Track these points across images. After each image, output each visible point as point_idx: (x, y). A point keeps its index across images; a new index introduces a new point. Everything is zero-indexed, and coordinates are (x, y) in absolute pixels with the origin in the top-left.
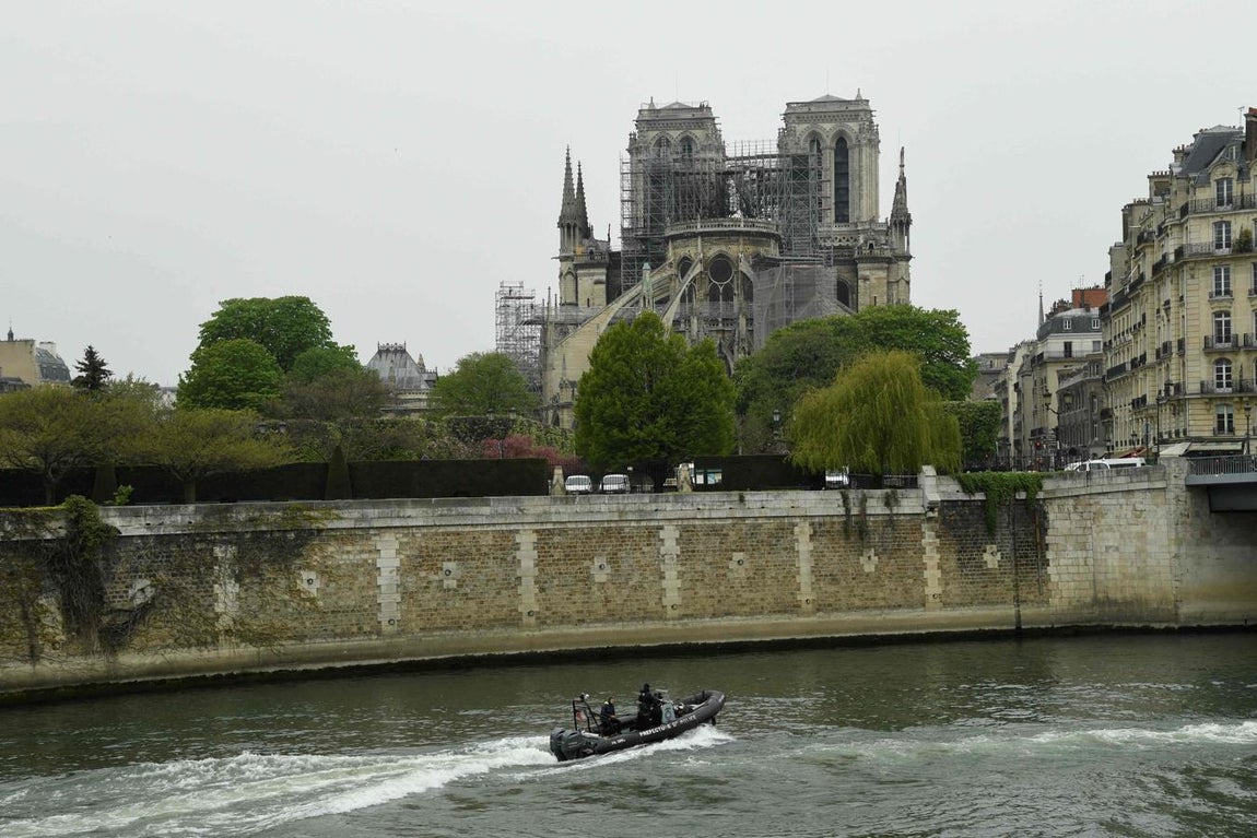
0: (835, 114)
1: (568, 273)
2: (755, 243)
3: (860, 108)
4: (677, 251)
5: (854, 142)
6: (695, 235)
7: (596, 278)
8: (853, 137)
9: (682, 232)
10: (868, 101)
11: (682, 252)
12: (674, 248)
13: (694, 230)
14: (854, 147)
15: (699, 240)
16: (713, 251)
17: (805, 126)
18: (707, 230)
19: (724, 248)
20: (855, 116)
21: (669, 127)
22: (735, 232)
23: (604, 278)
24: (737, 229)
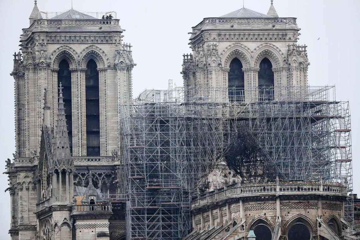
0: (261, 33)
1: (65, 223)
2: (331, 207)
3: (288, 27)
4: (248, 212)
5: (281, 64)
6: (273, 198)
7: (99, 230)
8: (281, 59)
9: (258, 194)
10: (295, 19)
11: (256, 214)
12: (246, 210)
13: (273, 193)
14: (280, 70)
15: (278, 202)
16: (293, 214)
17: (226, 44)
18: (286, 193)
19: (303, 212)
20: (282, 36)
21: (72, 41)
22: (315, 195)
23: (106, 230)
24: (317, 193)
